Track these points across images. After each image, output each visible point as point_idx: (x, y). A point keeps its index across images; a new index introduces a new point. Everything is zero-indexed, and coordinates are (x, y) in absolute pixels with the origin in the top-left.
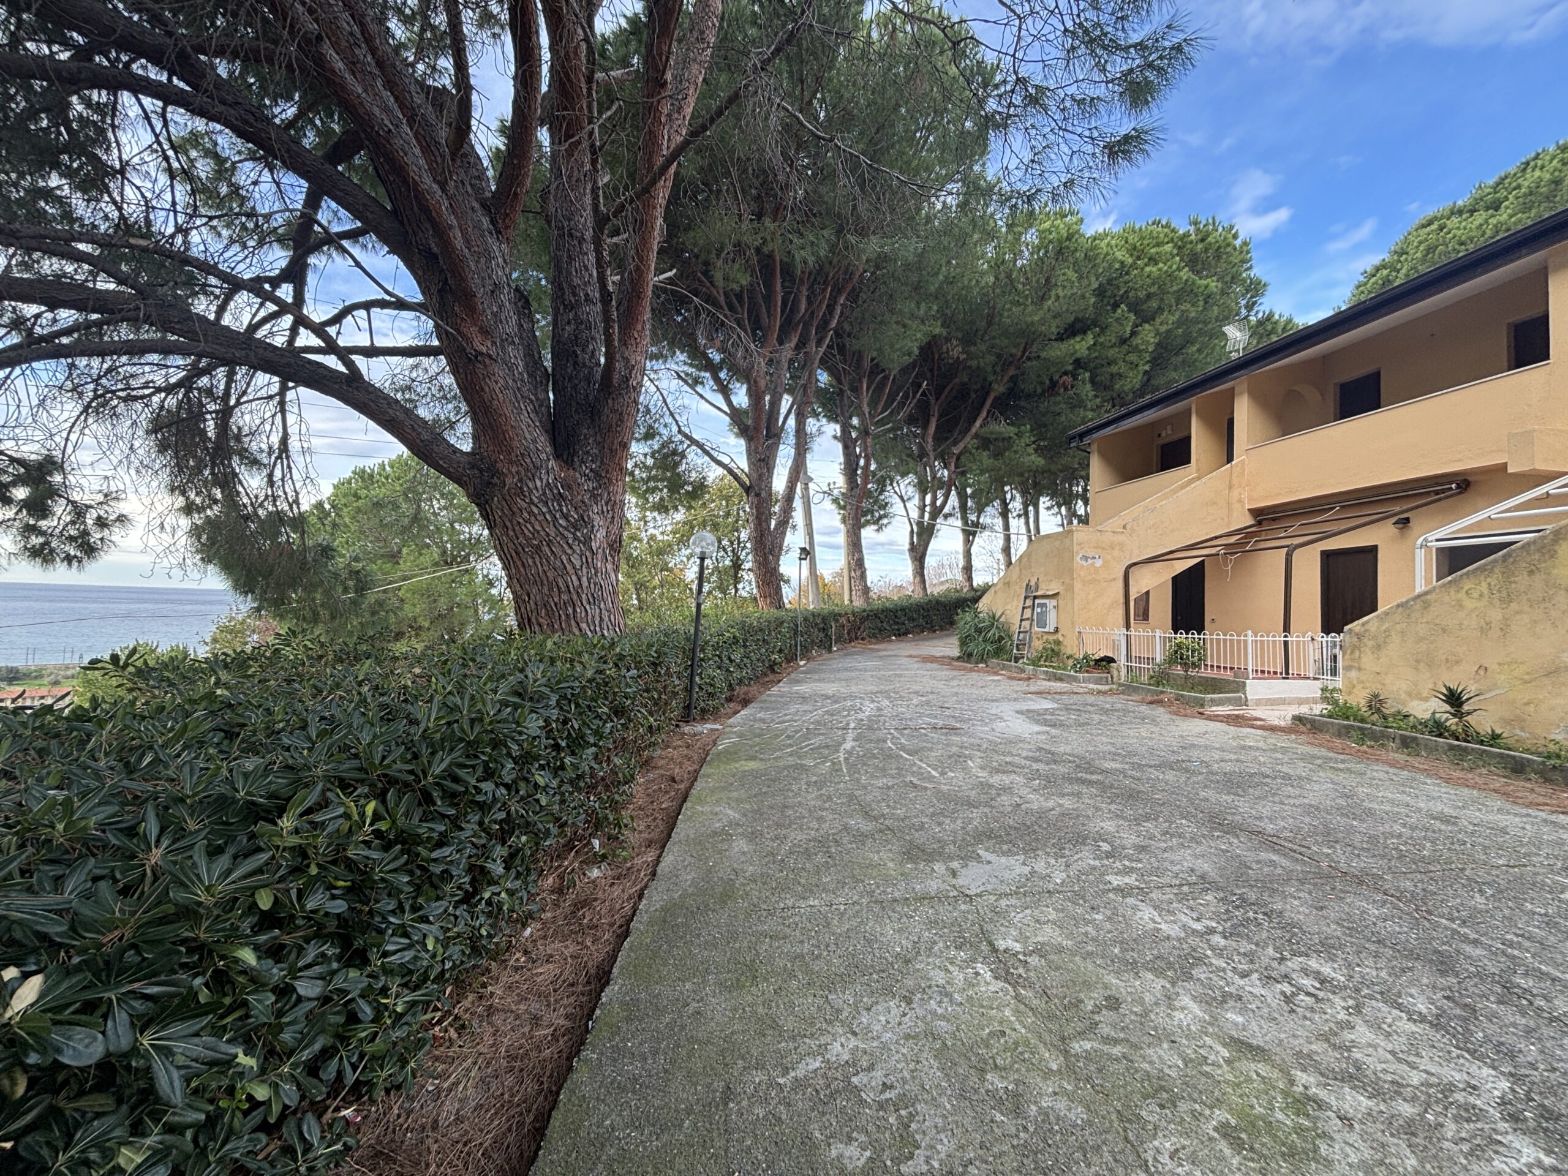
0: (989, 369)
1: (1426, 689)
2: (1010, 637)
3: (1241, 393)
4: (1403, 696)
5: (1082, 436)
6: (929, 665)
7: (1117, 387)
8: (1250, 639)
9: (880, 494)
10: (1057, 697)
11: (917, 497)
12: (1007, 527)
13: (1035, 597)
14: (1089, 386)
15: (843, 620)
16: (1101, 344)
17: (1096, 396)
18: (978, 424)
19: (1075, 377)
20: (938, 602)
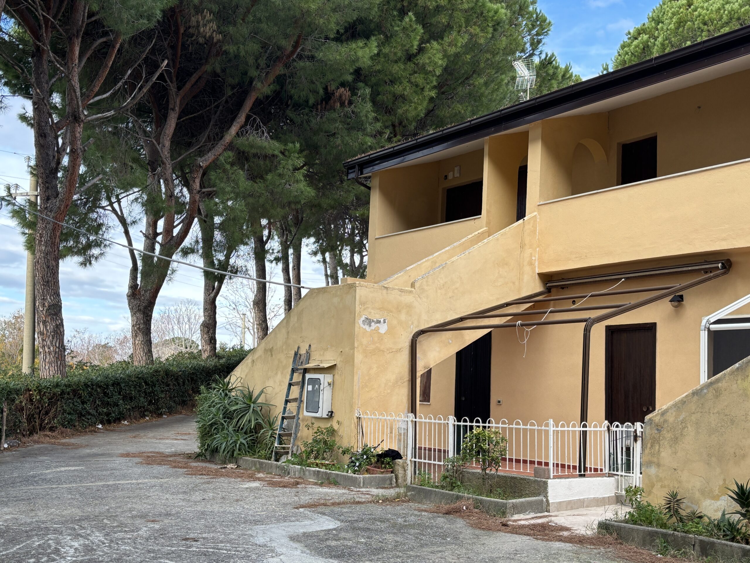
0: (251, 60)
1: (716, 484)
2: (271, 424)
3: (535, 140)
4: (697, 495)
5: (363, 165)
6: (157, 469)
7: (400, 111)
8: (552, 429)
9: (91, 210)
10: (337, 509)
11: (145, 220)
12: (262, 272)
13: (306, 371)
14: (369, 106)
15: (21, 400)
16: (386, 56)
17: (376, 119)
18: (234, 130)
19: (353, 90)
20: (167, 373)
